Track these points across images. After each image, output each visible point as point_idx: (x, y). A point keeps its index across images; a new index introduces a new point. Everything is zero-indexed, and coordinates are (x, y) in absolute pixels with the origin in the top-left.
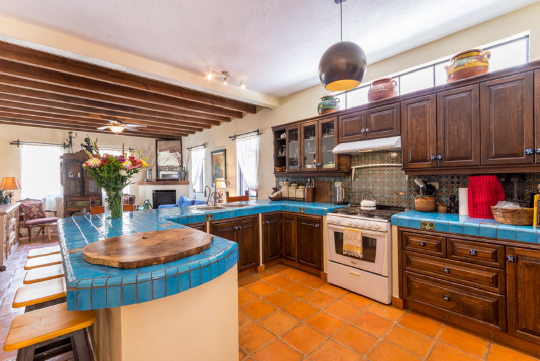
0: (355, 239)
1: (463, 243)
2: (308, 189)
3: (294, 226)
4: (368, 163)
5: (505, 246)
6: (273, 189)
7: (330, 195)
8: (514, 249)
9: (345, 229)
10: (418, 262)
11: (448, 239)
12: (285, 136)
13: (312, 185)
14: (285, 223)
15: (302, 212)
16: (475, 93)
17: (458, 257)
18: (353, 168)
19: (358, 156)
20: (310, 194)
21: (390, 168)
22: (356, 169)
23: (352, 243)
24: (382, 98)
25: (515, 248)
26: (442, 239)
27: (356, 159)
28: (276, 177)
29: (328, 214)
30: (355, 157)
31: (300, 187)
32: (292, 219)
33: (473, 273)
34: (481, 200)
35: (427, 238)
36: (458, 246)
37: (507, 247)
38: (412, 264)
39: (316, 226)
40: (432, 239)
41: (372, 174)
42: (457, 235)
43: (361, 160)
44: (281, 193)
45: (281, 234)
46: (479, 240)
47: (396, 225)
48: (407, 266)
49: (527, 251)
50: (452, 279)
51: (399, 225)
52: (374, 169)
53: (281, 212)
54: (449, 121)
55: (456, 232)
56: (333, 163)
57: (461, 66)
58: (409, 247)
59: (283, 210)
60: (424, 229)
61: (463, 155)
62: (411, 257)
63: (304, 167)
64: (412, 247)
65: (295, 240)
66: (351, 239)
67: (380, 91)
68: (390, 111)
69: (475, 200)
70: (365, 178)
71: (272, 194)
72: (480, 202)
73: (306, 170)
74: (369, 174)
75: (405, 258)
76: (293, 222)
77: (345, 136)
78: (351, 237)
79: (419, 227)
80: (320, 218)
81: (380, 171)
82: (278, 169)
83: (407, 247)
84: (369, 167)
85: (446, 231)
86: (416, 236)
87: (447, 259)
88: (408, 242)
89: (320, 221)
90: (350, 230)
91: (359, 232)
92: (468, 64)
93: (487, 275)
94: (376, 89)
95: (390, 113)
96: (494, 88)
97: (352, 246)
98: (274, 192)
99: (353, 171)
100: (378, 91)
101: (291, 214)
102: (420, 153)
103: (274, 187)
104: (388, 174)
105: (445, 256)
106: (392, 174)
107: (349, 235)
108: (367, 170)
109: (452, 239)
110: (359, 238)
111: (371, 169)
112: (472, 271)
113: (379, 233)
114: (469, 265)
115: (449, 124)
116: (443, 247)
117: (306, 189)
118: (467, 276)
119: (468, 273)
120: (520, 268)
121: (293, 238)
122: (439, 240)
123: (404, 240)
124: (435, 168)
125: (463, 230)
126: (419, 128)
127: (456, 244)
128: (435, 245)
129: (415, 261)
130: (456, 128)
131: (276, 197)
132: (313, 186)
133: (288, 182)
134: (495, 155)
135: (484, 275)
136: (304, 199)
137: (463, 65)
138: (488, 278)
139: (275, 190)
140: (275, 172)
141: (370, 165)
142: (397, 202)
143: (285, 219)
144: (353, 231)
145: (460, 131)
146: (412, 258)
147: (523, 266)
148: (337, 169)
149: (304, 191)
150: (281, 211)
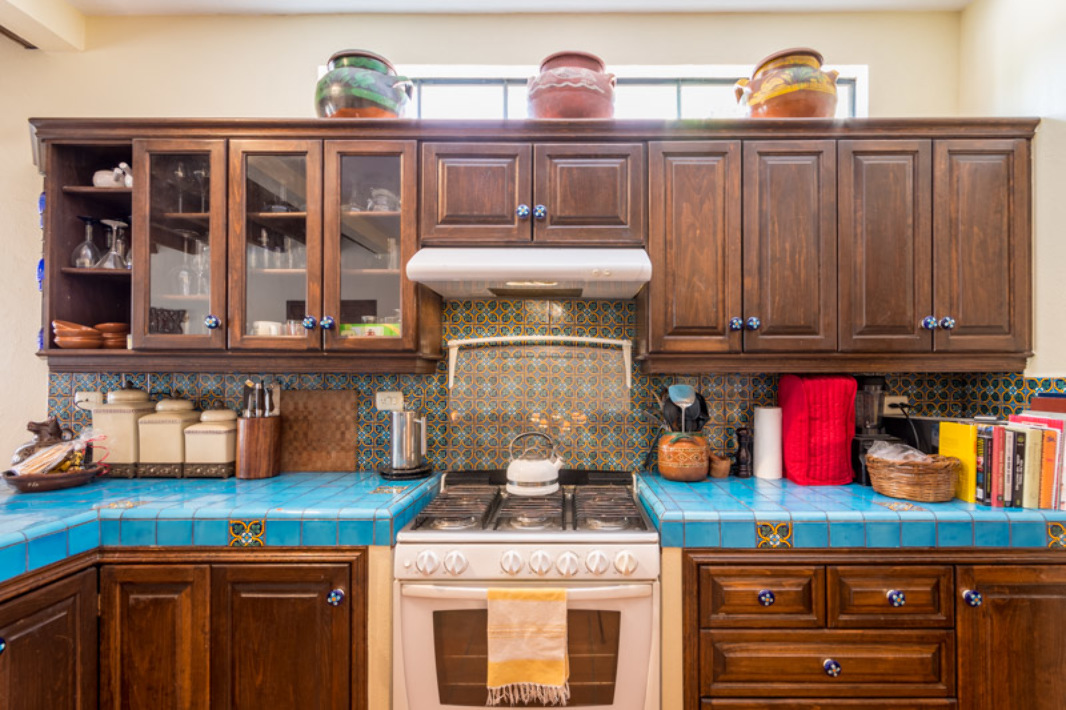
0: (539, 631)
1: (865, 576)
2: (253, 423)
3: (191, 618)
4: (504, 332)
5: (954, 564)
6: (35, 428)
7: (353, 443)
8: (972, 570)
9: (494, 596)
10: (750, 659)
11: (829, 568)
12: (129, 181)
13: (272, 408)
14: (128, 612)
15: (247, 538)
16: (828, 161)
17: (854, 618)
18: (454, 344)
19: (468, 304)
20: (265, 443)
21: (575, 351)
22: (461, 348)
23: (524, 651)
24: (588, 116)
25: (975, 567)
26: (816, 571)
27: (461, 314)
28: (55, 369)
29: (401, 536)
30: (455, 306)
31: (206, 416)
32: (177, 586)
33: (890, 656)
34: (825, 439)
35: (774, 575)
36: (855, 585)
37: (958, 567)
38: (732, 673)
39: (334, 599)
40: (788, 575)
41: (519, 368)
42: (851, 551)
43: (480, 319)
44: (89, 450)
45: (98, 670)
46: (901, 558)
47: (679, 546)
48: (715, 680)
49: (996, 570)
50: (840, 691)
51: (689, 544)
52: (524, 351)
53: (98, 558)
54: (773, 224)
55: (846, 544)
56: (395, 321)
57: (803, 81)
58: (722, 616)
59: (111, 543)
60: (766, 549)
61: (802, 323)
62: (726, 646)
63: (244, 330)
64: (728, 613)
65: (196, 689)
66: (521, 635)
67: (583, 89)
68: (616, 163)
69: (813, 440)
70: (494, 380)
71: (28, 452)
72: (825, 444)
73: (253, 345)
74: (504, 369)
75: (707, 656)
76: (183, 599)
77: (444, 222)
78: (522, 624)
79: (751, 544)
80: (351, 556)
81: (569, 357)
82: (71, 334)
83: (714, 616)
84: (503, 345)
85: (822, 544)
86: (741, 575)
87: (826, 631)
88: (719, 599)
89: (354, 574)
90: (515, 597)
91: (559, 597)
92: (818, 81)
93: (919, 656)
94: (571, 77)
95: (614, 169)
96: (867, 161)
97: (522, 665)
98: (41, 444)
99: (453, 354)
100: (579, 85)
101: (172, 557)
102: (700, 307)
103: (42, 417)
104: (569, 369)
105: (821, 623)
106: (581, 369)
107: (515, 620)
108: (498, 352)
109: (840, 568)
110: (559, 623)
111: (512, 352)
112: (887, 651)
113: (633, 588)
114: (880, 636)
115: (773, 232)
116: (817, 595)
117: (242, 423)
118: (877, 671)
119: (880, 660)
120: (984, 616)
121: (185, 682)
122: (805, 577)
123: (706, 595)
124: (737, 353)
125: (865, 535)
126: (698, 232)
127: (849, 581)
128: (797, 592)
129: (742, 659)
130: (788, 246)
131: (57, 468)
132: (276, 412)
133: (131, 395)
134: (867, 326)
135: (915, 656)
136: (232, 465)
137: (807, 81)
138: (922, 661)
139: (51, 432)
140: (50, 345)
141: (511, 338)
142: (594, 456)
143: (127, 587)
144: (532, 597)
145: (797, 256)
146: (730, 650)
147: (991, 611)
148: (410, 345)
149: (235, 431)
150: (101, 550)
